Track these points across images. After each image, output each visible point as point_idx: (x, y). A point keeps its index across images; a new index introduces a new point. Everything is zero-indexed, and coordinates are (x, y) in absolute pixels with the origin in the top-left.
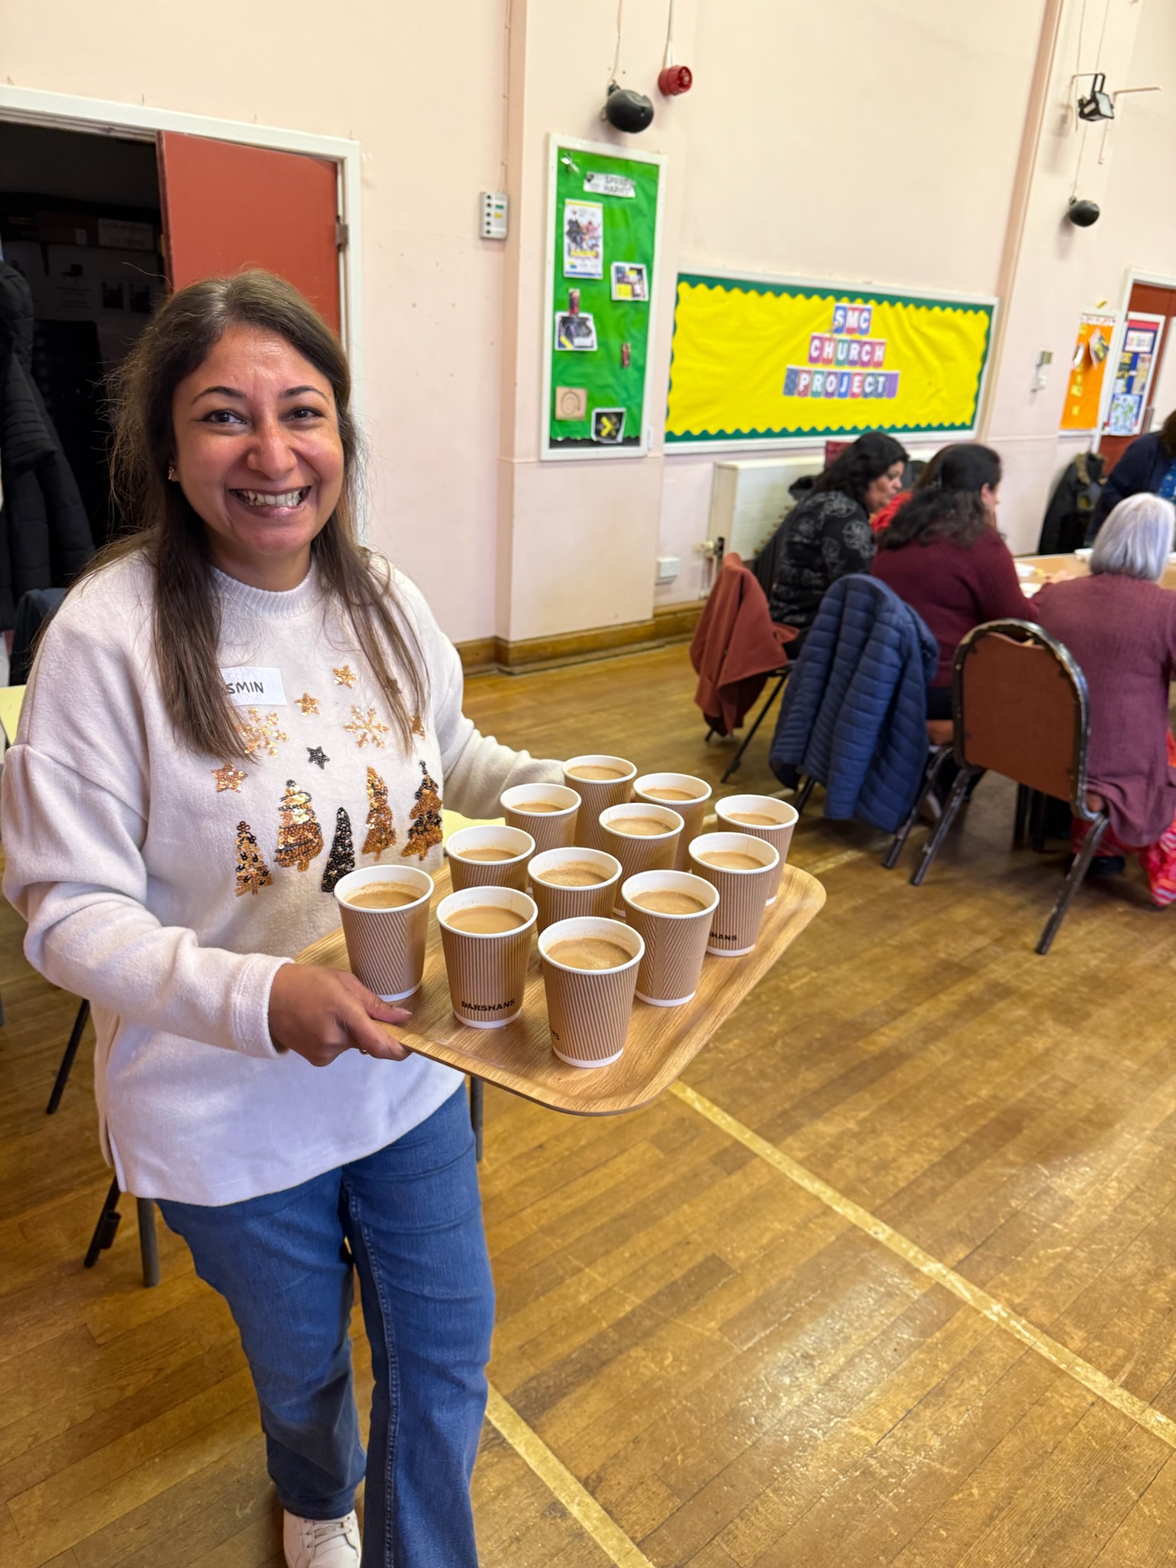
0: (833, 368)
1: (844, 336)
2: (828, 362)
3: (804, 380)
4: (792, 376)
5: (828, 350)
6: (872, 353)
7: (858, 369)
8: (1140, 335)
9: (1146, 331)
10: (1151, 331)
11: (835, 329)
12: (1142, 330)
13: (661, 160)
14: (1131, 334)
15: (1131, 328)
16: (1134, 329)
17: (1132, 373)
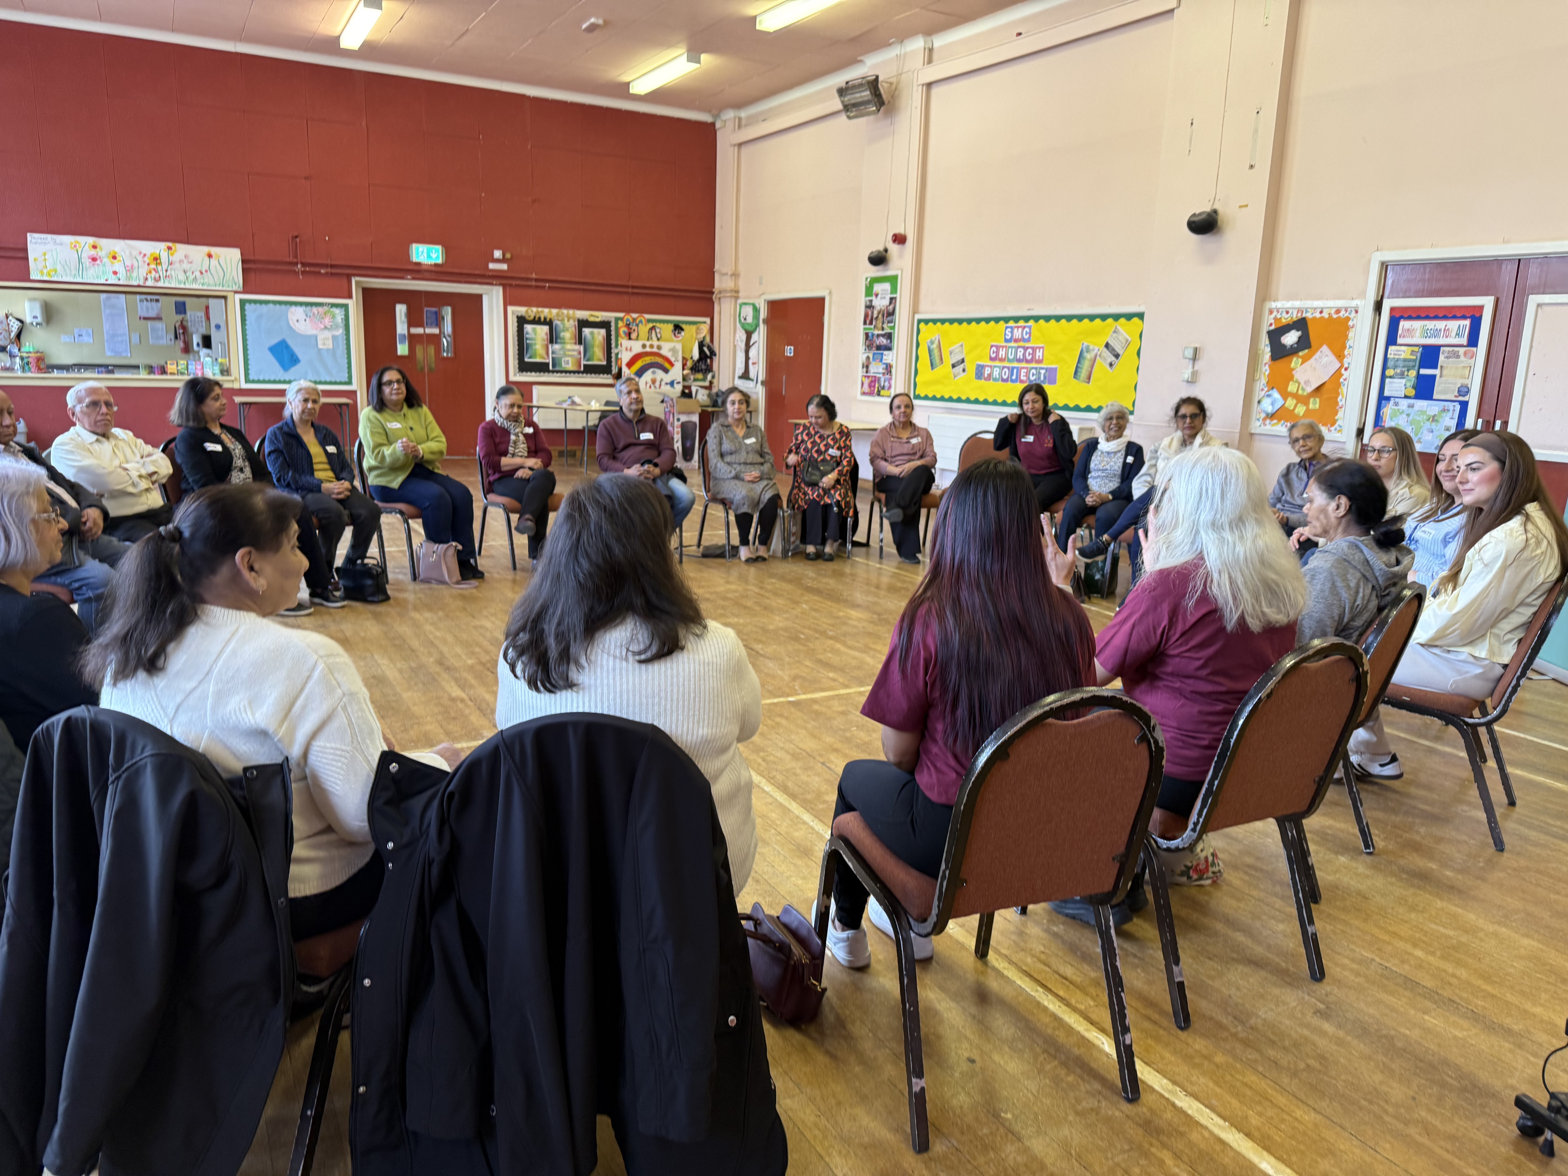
0: (1006, 364)
1: (1013, 344)
2: (1001, 360)
3: (987, 371)
4: (981, 368)
5: (1002, 353)
6: (1032, 354)
7: (1024, 365)
8: (1431, 324)
9: (1445, 318)
10: (1464, 317)
11: (1006, 341)
12: (1436, 318)
13: (899, 273)
14: (1404, 325)
15: (1402, 317)
16: (1410, 318)
17: (1423, 371)
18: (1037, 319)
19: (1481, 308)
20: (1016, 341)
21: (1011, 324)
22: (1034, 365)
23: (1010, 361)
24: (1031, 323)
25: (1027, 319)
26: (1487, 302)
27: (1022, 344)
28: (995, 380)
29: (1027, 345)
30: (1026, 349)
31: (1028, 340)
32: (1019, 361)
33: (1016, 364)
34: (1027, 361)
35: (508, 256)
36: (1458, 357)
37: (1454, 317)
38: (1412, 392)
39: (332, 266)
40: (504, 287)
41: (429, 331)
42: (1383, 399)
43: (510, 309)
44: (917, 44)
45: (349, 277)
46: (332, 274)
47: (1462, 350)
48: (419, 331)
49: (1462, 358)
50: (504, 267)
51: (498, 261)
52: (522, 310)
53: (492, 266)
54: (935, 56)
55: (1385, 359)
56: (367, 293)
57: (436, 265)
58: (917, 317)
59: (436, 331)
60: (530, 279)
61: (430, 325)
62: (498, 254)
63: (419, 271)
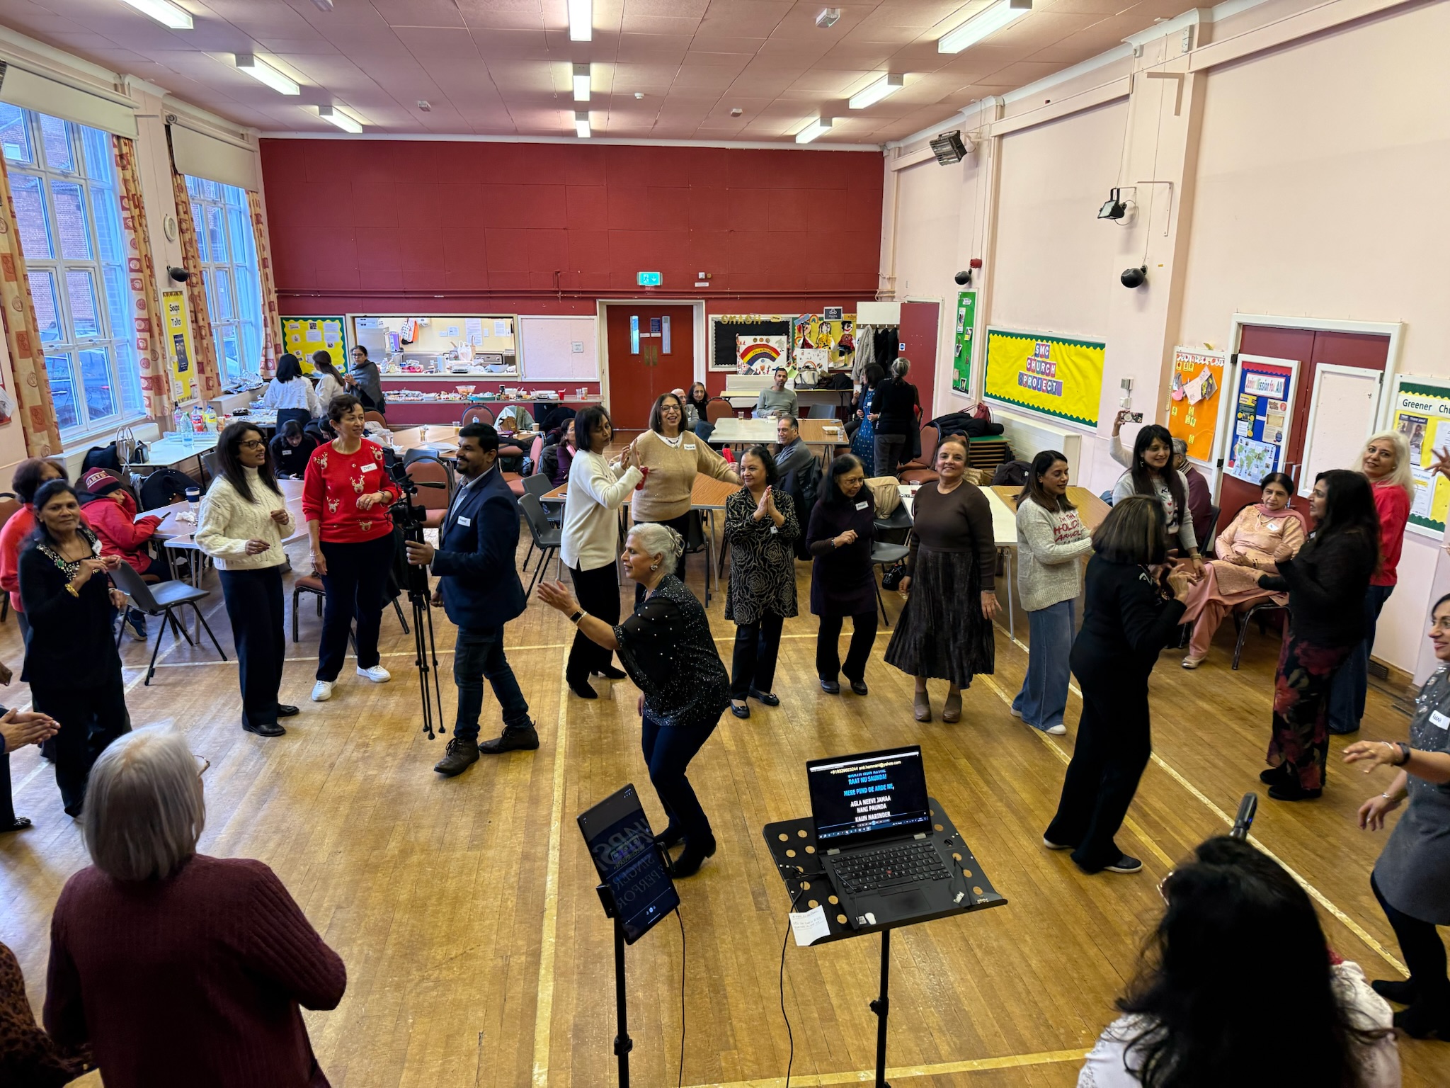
0: (1035, 375)
1: (1039, 359)
2: (1033, 371)
3: (1025, 379)
4: (1021, 375)
5: (1033, 365)
6: (1050, 369)
7: (1044, 377)
8: (1264, 379)
9: (1271, 374)
10: (1281, 376)
11: (1036, 355)
12: (1266, 374)
13: (975, 290)
14: (1250, 376)
15: (1248, 371)
16: (1253, 372)
17: (1259, 418)
18: (1053, 339)
19: (1290, 369)
20: (1042, 356)
21: (1039, 342)
22: (1050, 378)
23: (1038, 373)
24: (1050, 343)
25: (1048, 339)
26: (1294, 365)
27: (1044, 359)
28: (1029, 387)
29: (1048, 361)
30: (1046, 363)
31: (1047, 357)
32: (1043, 373)
33: (1040, 376)
34: (1048, 375)
35: (709, 276)
36: (1277, 408)
37: (1276, 375)
38: (1251, 434)
39: (583, 292)
40: (707, 300)
41: (653, 335)
42: (1235, 437)
43: (710, 316)
44: (992, 102)
45: (594, 299)
46: (583, 298)
47: (1279, 403)
48: (647, 335)
49: (1279, 410)
50: (707, 284)
51: (702, 280)
52: (719, 317)
53: (697, 285)
54: (1006, 111)
55: (1239, 404)
56: (611, 309)
57: (656, 287)
58: (989, 328)
59: (659, 335)
60: (727, 293)
61: (655, 331)
62: (701, 275)
63: (642, 292)
